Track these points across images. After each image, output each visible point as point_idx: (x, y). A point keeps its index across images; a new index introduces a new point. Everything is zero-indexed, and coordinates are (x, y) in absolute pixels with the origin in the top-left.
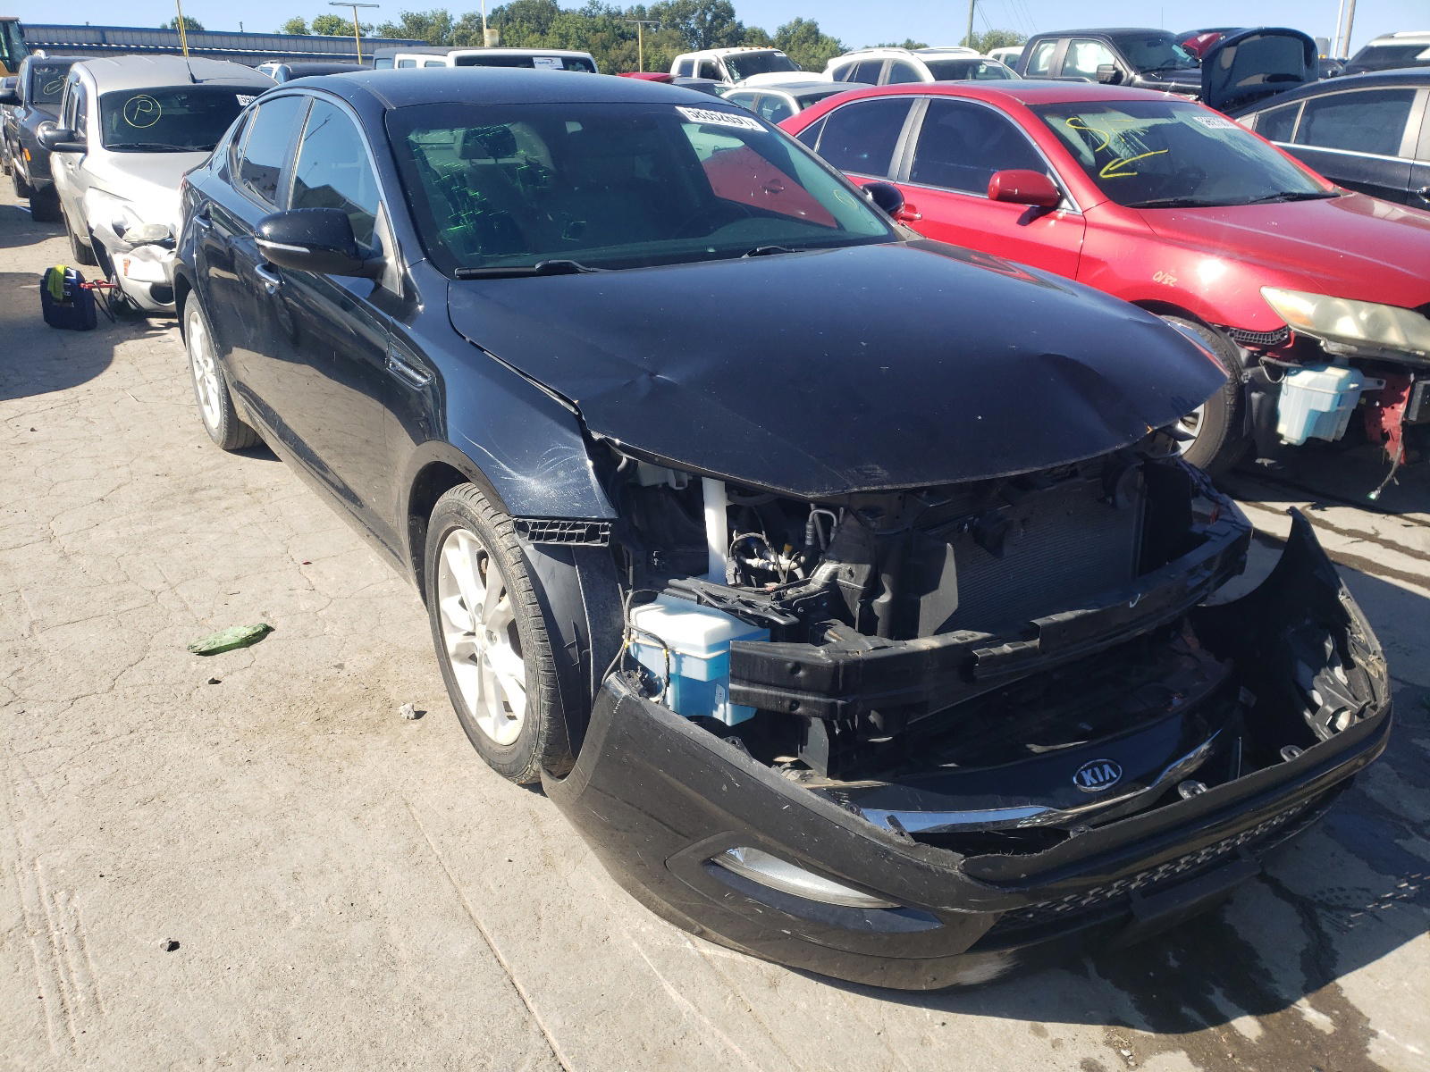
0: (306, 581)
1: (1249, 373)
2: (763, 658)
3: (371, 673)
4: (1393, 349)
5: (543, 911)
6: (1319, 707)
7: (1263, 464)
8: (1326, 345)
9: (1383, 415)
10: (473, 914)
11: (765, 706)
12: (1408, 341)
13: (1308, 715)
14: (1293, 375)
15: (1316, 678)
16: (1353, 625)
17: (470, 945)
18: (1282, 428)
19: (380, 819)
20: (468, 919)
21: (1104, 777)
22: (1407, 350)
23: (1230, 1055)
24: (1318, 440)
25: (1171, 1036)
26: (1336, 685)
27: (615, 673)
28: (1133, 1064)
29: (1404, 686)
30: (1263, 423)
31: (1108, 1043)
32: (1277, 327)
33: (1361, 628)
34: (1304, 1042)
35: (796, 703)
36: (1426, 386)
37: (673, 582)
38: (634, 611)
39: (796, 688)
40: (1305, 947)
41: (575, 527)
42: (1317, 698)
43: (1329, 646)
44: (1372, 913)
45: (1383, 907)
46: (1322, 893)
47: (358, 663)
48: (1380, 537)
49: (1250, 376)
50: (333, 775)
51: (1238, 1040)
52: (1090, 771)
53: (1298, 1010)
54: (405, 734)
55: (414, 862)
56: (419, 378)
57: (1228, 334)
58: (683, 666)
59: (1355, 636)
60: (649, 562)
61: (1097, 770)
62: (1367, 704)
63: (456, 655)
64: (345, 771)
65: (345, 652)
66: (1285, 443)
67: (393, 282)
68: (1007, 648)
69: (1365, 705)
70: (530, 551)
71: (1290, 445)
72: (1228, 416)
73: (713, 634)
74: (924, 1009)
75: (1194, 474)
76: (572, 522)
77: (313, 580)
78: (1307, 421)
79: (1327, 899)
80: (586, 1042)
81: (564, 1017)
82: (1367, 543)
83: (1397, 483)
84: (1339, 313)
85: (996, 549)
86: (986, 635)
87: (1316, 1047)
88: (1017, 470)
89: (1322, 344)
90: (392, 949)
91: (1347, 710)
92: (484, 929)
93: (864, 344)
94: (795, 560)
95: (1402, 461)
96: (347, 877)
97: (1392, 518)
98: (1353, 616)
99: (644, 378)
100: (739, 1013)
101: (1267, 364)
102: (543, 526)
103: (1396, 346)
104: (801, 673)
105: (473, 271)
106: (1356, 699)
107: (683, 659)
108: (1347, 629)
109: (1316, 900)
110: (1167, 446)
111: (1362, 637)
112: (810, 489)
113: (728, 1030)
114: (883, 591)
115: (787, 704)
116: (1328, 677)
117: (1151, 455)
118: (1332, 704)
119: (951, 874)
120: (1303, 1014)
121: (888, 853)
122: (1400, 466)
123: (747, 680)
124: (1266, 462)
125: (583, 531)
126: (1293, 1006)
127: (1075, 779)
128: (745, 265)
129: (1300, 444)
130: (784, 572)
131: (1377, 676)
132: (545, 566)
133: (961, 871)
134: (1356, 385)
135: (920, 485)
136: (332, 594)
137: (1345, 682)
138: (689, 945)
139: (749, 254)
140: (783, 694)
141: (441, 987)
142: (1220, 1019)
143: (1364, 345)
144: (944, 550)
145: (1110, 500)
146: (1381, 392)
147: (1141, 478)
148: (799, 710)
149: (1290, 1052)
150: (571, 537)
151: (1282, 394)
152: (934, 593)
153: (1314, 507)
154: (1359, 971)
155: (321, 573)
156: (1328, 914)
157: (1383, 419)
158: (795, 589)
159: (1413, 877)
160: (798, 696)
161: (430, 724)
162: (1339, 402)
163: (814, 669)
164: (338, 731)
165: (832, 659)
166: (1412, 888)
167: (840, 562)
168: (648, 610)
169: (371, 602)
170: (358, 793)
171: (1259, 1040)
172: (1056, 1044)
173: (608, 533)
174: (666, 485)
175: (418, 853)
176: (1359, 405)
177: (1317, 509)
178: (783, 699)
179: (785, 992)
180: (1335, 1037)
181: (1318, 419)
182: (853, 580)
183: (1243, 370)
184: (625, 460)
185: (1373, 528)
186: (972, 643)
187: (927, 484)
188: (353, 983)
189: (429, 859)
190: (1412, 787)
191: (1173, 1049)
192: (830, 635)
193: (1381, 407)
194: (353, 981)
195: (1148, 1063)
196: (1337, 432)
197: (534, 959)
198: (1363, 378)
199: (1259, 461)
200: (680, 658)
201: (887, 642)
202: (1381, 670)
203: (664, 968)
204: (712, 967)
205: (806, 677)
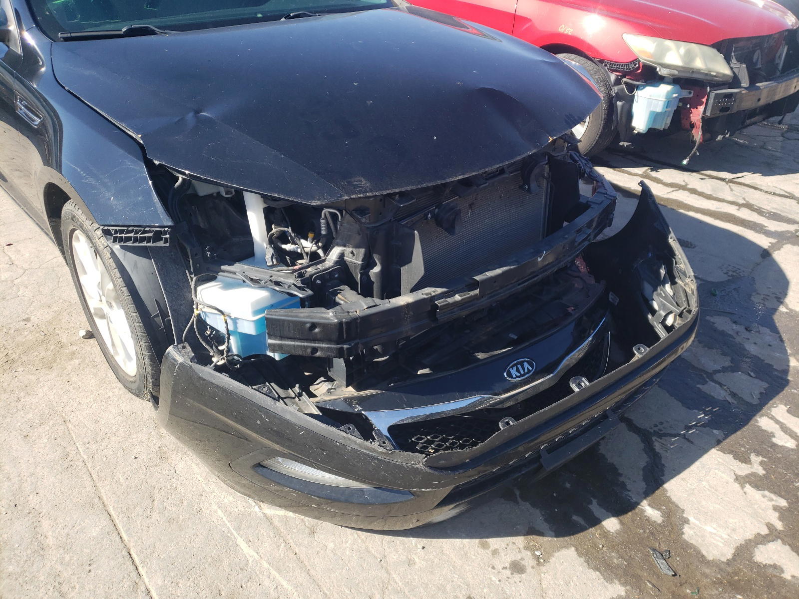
0: (7, 258)
1: (616, 89)
2: (289, 321)
3: (49, 323)
4: (698, 71)
5: (157, 495)
6: (656, 311)
7: (623, 145)
8: (660, 70)
9: (692, 113)
10: (106, 502)
11: (294, 353)
12: (706, 65)
13: (650, 316)
14: (641, 89)
15: (655, 293)
16: (676, 257)
17: (101, 527)
18: (635, 123)
19: (44, 435)
20: (101, 506)
21: (524, 371)
22: (706, 72)
23: (601, 546)
24: (654, 129)
25: (566, 538)
26: (666, 298)
27: (172, 346)
28: (542, 561)
29: (702, 282)
30: (624, 119)
31: (527, 548)
32: (632, 60)
33: (682, 260)
34: (645, 532)
35: (315, 350)
36: (716, 94)
37: (223, 267)
38: (199, 289)
39: (315, 340)
40: (646, 464)
41: (145, 232)
42: (656, 306)
43: (663, 272)
44: (684, 436)
45: (690, 432)
46: (656, 426)
47: (39, 316)
48: (688, 187)
49: (616, 91)
50: (13, 404)
51: (606, 535)
52: (515, 368)
53: (642, 509)
54: (69, 368)
55: (66, 466)
56: (35, 118)
57: (604, 64)
58: (239, 325)
59: (678, 266)
60: (204, 255)
61: (519, 366)
62: (685, 309)
63: (95, 314)
64: (23, 400)
65: (32, 309)
66: (636, 132)
67: (16, 44)
68: (457, 297)
69: (683, 310)
70: (117, 249)
71: (639, 134)
72: (603, 116)
73: (258, 302)
74: (412, 539)
75: (581, 162)
76: (142, 229)
77: (13, 257)
78: (649, 118)
79: (659, 429)
80: (179, 594)
81: (164, 577)
82: (681, 191)
83: (698, 154)
84: (668, 49)
85: (450, 230)
86: (444, 290)
87: (652, 533)
88: (460, 175)
89: (658, 70)
90: (42, 537)
91: (673, 313)
92: (112, 512)
93: (355, 84)
94: (316, 244)
95: (701, 140)
96: (14, 484)
97: (694, 174)
98: (677, 253)
99: (190, 116)
100: (288, 557)
101: (626, 83)
102: (122, 232)
103: (699, 69)
104: (317, 330)
105: (73, 35)
106: (678, 305)
107: (237, 321)
108: (673, 259)
109: (652, 431)
110: (563, 146)
111: (682, 266)
112: (313, 198)
113: (279, 570)
114: (376, 265)
115: (309, 351)
116: (662, 292)
117: (553, 154)
118: (664, 310)
119: (418, 468)
120: (645, 511)
121: (374, 458)
122: (700, 144)
123: (280, 336)
124: (626, 144)
125: (151, 235)
126: (639, 506)
127: (505, 374)
128: (283, 27)
129: (644, 132)
130: (307, 254)
131: (691, 292)
132: (129, 260)
133: (424, 465)
134: (677, 95)
135: (393, 191)
136: (26, 266)
137: (672, 294)
138: (257, 509)
139: (285, 18)
140: (306, 344)
141: (76, 565)
142: (595, 522)
143: (682, 69)
144: (414, 235)
145: (526, 187)
146: (690, 98)
147: (547, 169)
148: (318, 354)
149: (636, 539)
150: (142, 240)
151: (635, 102)
152: (409, 265)
153: (652, 170)
154: (677, 477)
155: (19, 251)
156: (659, 440)
157: (691, 115)
158: (314, 267)
159: (707, 409)
160: (317, 345)
161: (88, 359)
162: (667, 106)
163: (325, 327)
164: (20, 369)
165: (337, 319)
166: (706, 417)
167: (345, 246)
168: (210, 287)
169: (53, 271)
170: (30, 416)
171: (618, 532)
172: (495, 552)
173: (168, 236)
174: (219, 193)
175: (69, 459)
176: (678, 107)
177: (653, 171)
178: (306, 348)
179: (320, 536)
180: (663, 525)
181: (655, 116)
182: (354, 258)
183: (612, 88)
184: (180, 180)
185: (684, 181)
186: (434, 296)
187: (398, 190)
188: (11, 569)
189: (77, 463)
190: (706, 349)
191: (566, 547)
192: (339, 298)
193: (690, 108)
194: (11, 567)
195: (552, 560)
196: (666, 124)
197: (146, 533)
198: (680, 90)
199: (621, 144)
200: (235, 320)
201: (377, 301)
202: (693, 288)
203: (238, 529)
204: (271, 523)
205: (320, 332)
